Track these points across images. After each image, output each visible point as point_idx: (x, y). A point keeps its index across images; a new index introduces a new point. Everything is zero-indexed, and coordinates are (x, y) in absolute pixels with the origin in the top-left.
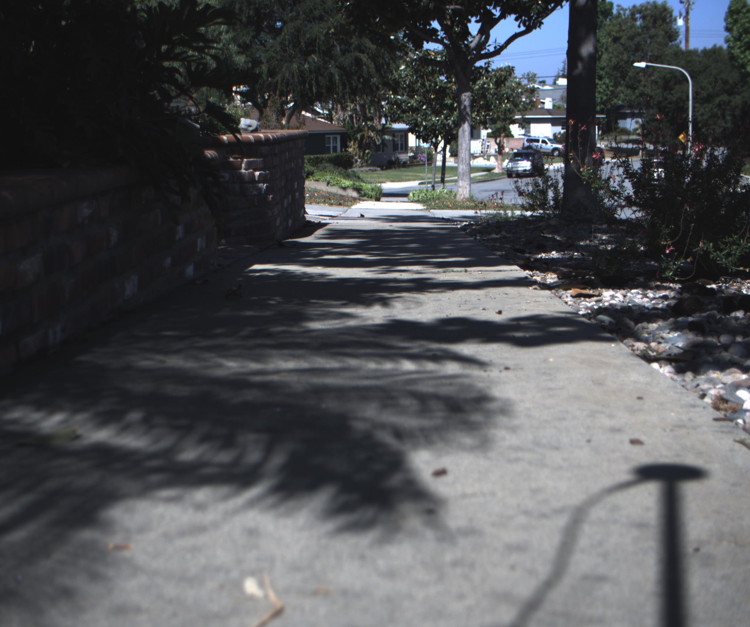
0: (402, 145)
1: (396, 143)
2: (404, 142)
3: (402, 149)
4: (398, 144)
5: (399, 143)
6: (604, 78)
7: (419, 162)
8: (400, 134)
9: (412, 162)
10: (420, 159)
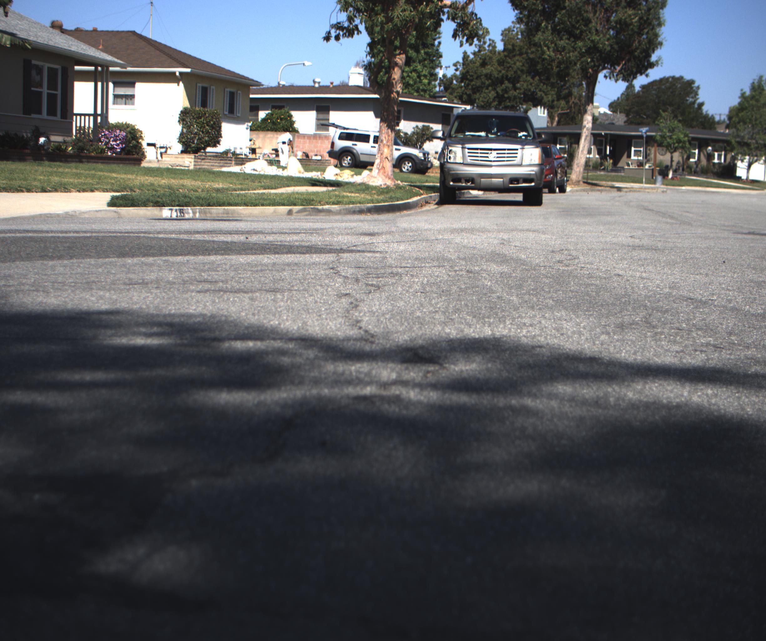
0: (52, 98)
1: (33, 89)
2: (59, 93)
3: (52, 111)
4: (40, 94)
5: (45, 90)
6: (414, 62)
7: (103, 151)
8: (46, 65)
9: (81, 149)
10: (107, 144)
